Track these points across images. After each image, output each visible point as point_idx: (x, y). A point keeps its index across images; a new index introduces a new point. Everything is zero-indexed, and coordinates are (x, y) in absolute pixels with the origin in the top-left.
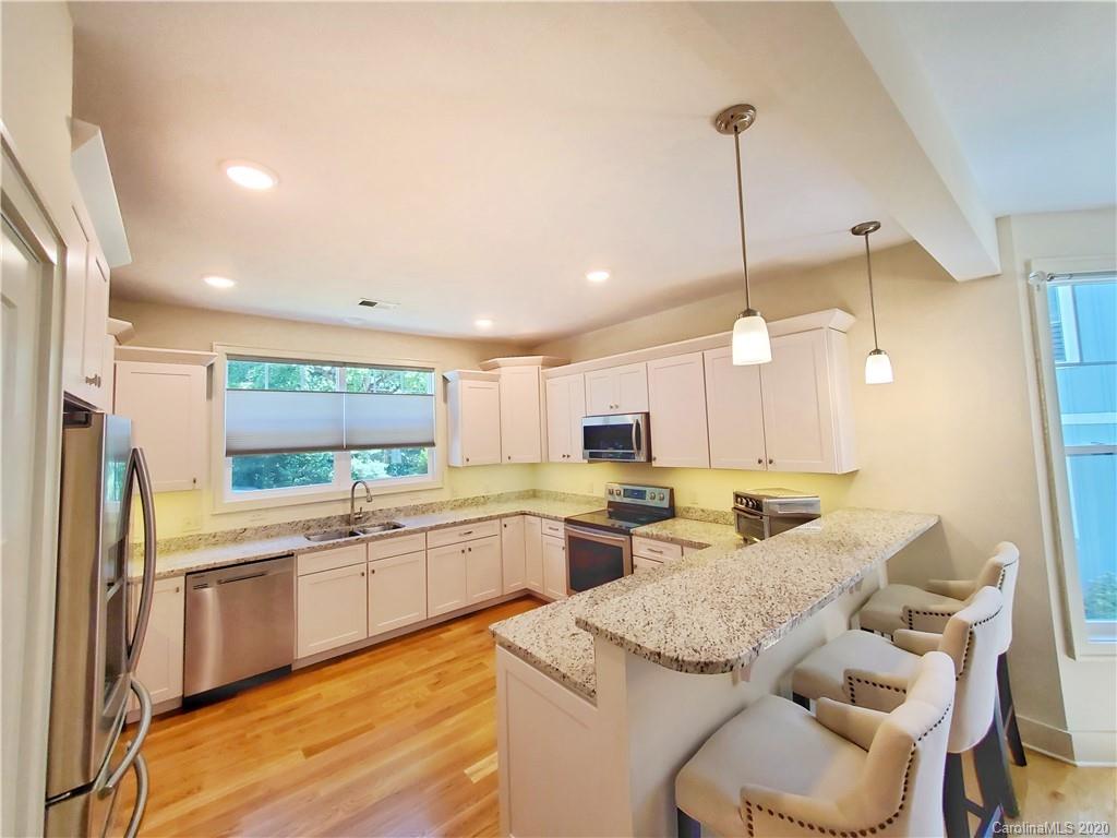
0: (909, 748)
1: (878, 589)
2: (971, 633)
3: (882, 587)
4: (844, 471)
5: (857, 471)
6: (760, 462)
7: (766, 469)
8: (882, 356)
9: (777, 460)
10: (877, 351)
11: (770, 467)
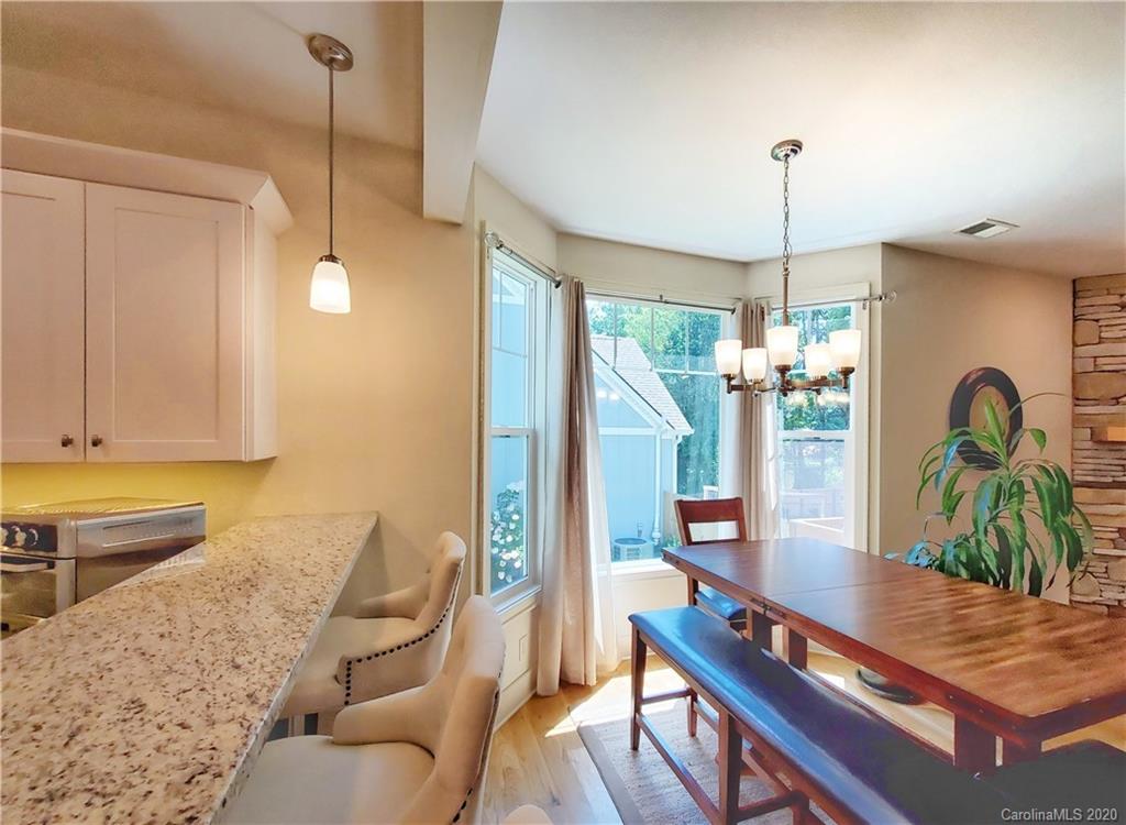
4: (257, 457)
5: (274, 458)
6: (66, 443)
7: (80, 458)
8: (337, 267)
9: (112, 439)
10: (332, 258)
11: (95, 454)
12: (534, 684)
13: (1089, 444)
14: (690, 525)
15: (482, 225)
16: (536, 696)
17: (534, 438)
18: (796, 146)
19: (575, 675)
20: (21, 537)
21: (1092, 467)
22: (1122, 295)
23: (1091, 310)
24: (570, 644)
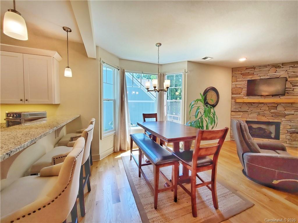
0: (74, 160)
1: (64, 136)
2: (88, 134)
3: (65, 135)
4: (56, 103)
5: (60, 104)
6: (21, 100)
7: (24, 103)
8: (70, 69)
9: (29, 100)
10: (68, 67)
11: (26, 102)
12: (114, 150)
13: (234, 103)
14: (145, 118)
15: (100, 59)
16: (115, 152)
17: (115, 101)
18: (160, 44)
19: (123, 148)
20: (15, 115)
21: (234, 108)
22: (241, 72)
23: (235, 75)
24: (122, 142)
